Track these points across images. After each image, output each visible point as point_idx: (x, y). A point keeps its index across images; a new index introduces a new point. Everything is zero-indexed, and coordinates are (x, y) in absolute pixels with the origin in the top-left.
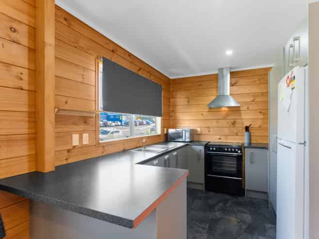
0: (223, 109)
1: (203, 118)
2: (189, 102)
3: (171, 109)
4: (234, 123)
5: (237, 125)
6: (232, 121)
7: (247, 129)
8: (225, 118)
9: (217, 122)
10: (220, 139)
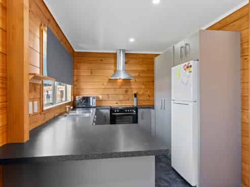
0: (119, 81)
1: (103, 87)
2: (91, 73)
3: (75, 79)
4: (126, 91)
5: (128, 93)
6: (125, 89)
7: (135, 95)
8: (120, 88)
9: (115, 90)
10: (117, 103)
